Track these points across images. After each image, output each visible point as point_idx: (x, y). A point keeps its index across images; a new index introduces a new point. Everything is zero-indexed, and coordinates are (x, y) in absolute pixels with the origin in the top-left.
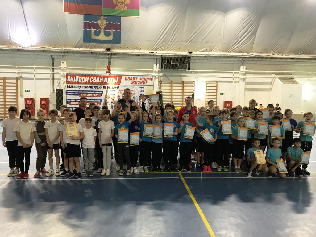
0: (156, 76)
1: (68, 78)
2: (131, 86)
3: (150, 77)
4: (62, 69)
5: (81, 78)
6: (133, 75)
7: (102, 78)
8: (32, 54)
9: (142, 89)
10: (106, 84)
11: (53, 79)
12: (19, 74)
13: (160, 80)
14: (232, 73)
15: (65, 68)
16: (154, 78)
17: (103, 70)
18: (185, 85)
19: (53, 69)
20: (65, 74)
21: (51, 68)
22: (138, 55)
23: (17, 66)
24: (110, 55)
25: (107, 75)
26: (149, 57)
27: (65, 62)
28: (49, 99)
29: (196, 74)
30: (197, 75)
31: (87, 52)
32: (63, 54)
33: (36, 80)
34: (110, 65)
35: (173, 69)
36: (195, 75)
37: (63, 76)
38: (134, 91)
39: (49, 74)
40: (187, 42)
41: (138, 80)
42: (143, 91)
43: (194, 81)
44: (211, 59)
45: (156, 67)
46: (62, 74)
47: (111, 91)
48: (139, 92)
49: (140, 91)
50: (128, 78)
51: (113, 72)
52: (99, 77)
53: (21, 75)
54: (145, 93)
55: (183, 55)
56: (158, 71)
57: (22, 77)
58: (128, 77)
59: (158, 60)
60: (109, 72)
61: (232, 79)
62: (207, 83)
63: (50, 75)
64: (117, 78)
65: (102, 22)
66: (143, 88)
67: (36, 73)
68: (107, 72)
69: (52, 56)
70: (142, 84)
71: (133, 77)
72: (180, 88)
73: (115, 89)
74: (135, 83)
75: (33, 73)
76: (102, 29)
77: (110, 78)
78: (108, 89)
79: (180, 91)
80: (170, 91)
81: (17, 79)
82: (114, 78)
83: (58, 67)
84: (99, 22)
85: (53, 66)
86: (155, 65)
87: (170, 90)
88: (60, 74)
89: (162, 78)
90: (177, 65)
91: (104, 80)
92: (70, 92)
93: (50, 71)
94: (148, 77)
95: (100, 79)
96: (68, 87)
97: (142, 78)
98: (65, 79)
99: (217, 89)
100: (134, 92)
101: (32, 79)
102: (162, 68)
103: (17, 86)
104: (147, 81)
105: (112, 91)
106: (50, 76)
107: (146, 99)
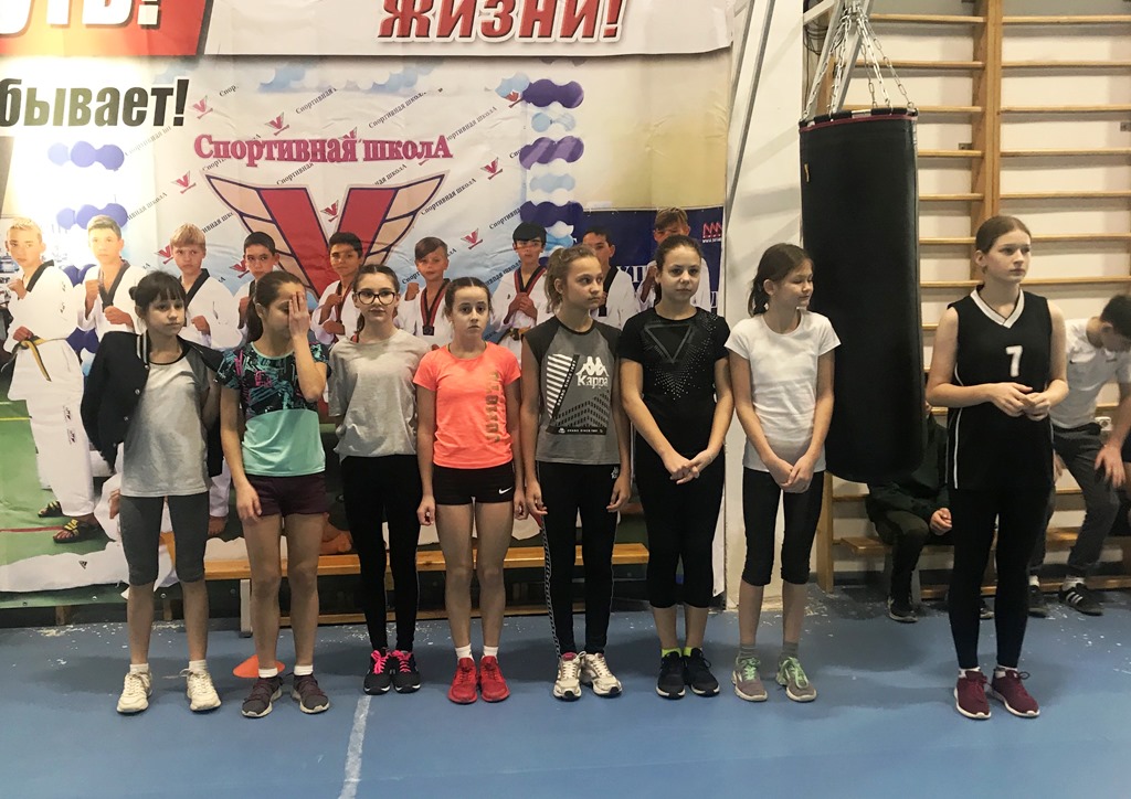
2: (382, 74)
38: (422, 151)
42: (574, 151)
47: (56, 155)
49: (526, 155)
54: (592, 182)
66: (570, 97)
70: (557, 45)
73: (122, 134)
74: (445, 31)
78: (18, 132)
100: (434, 166)
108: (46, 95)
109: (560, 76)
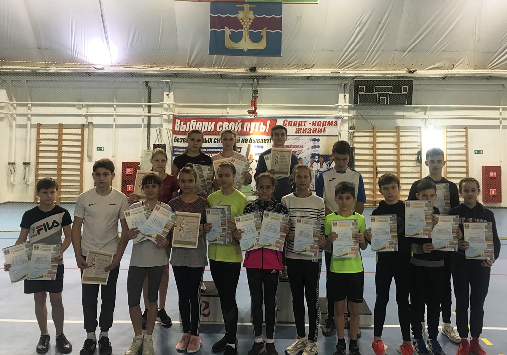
0: (345, 118)
1: (177, 124)
2: (295, 137)
3: (331, 120)
4: (165, 106)
5: (200, 123)
6: (299, 117)
7: (240, 123)
8: (112, 79)
9: (317, 143)
10: (248, 133)
11: (149, 125)
12: (87, 119)
13: (350, 125)
14: (498, 109)
15: (172, 106)
16: (339, 121)
17: (243, 108)
18: (402, 134)
19: (149, 107)
20: (171, 117)
21: (145, 106)
22: (308, 78)
23: (84, 103)
24: (255, 80)
25: (249, 117)
26: (330, 82)
27: (172, 94)
28: (139, 163)
29: (423, 113)
30: (425, 114)
31: (214, 75)
32: (168, 79)
33: (117, 129)
34: (256, 98)
35: (379, 103)
36: (421, 114)
37: (168, 121)
38: (299, 147)
39: (141, 116)
40: (404, 51)
41: (308, 126)
42: (319, 147)
43: (419, 125)
44: (454, 82)
45: (344, 100)
46: (166, 117)
47: (256, 147)
48: (311, 149)
49: (313, 147)
50: (289, 122)
51: (261, 112)
52: (235, 121)
53: (90, 119)
54: (321, 151)
55: (398, 75)
56: (347, 107)
57: (92, 123)
58: (289, 120)
59: (348, 87)
60: (254, 112)
61: (498, 121)
62: (447, 130)
63: (143, 119)
64: (269, 122)
65: (246, 16)
66: (318, 140)
67: (117, 115)
68: (249, 112)
69: (147, 83)
70: (317, 134)
71: (298, 120)
72: (391, 140)
73: (263, 144)
74: (303, 132)
75: (112, 116)
76: (246, 29)
77: (255, 123)
78: (251, 144)
79: (392, 146)
80: (371, 147)
81: (82, 127)
82: (262, 123)
83: (159, 104)
84: (240, 15)
85: (149, 101)
86: (341, 96)
87: (372, 145)
88: (161, 116)
89: (354, 121)
90: (386, 95)
91: (242, 127)
92: (179, 150)
93: (143, 110)
94: (327, 120)
95: (236, 125)
96: (176, 140)
97: (316, 122)
98: (171, 126)
99: (467, 143)
100: (301, 149)
101: (110, 126)
102: (355, 102)
103: (82, 141)
104: (325, 128)
105: (259, 147)
106: (143, 121)
107: (324, 163)
108: (255, 140)
109: (317, 138)
